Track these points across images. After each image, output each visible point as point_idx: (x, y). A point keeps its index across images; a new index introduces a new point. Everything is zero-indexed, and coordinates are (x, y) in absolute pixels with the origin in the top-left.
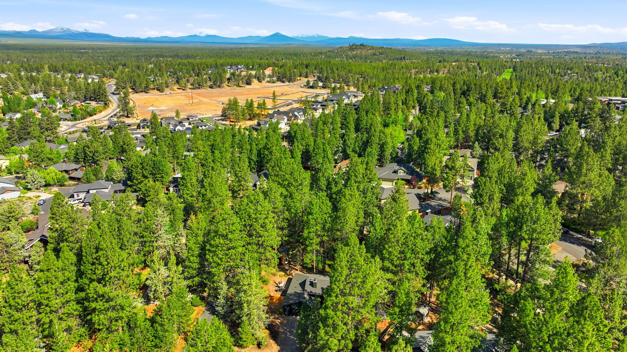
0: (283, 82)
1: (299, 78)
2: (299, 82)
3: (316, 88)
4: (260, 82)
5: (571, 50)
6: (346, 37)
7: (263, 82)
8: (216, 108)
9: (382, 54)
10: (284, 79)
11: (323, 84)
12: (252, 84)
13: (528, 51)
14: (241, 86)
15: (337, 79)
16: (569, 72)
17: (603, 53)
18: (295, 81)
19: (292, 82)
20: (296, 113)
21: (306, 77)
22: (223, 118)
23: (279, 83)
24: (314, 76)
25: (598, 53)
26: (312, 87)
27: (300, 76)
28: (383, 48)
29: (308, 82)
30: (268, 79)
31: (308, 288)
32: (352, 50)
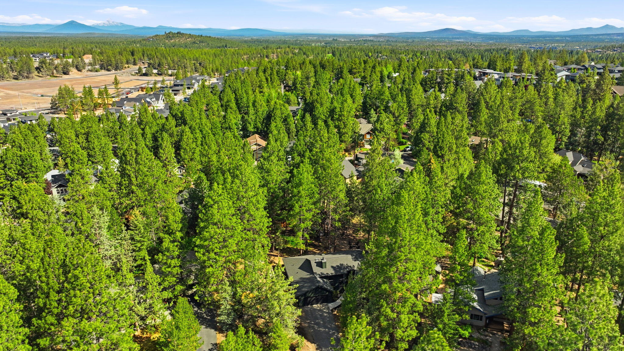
0: (108, 70)
1: (127, 66)
2: (127, 70)
3: (151, 75)
4: (80, 71)
5: (367, 39)
6: (155, 26)
7: (83, 71)
8: (35, 101)
9: (202, 42)
10: (109, 67)
11: (159, 71)
12: (70, 73)
13: (334, 40)
14: (56, 77)
15: (172, 65)
16: (380, 55)
17: (392, 41)
18: (122, 68)
19: (120, 70)
20: (148, 100)
21: (135, 64)
22: (52, 111)
23: (103, 72)
24: (143, 63)
25: (388, 41)
26: (145, 75)
27: (127, 63)
28: (201, 36)
29: (140, 70)
30: (90, 67)
31: (317, 270)
32: (169, 39)
